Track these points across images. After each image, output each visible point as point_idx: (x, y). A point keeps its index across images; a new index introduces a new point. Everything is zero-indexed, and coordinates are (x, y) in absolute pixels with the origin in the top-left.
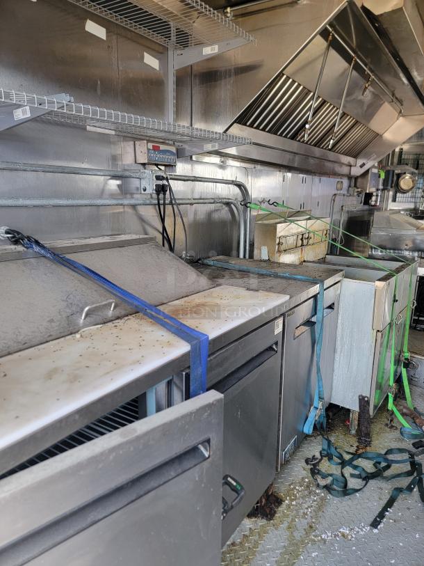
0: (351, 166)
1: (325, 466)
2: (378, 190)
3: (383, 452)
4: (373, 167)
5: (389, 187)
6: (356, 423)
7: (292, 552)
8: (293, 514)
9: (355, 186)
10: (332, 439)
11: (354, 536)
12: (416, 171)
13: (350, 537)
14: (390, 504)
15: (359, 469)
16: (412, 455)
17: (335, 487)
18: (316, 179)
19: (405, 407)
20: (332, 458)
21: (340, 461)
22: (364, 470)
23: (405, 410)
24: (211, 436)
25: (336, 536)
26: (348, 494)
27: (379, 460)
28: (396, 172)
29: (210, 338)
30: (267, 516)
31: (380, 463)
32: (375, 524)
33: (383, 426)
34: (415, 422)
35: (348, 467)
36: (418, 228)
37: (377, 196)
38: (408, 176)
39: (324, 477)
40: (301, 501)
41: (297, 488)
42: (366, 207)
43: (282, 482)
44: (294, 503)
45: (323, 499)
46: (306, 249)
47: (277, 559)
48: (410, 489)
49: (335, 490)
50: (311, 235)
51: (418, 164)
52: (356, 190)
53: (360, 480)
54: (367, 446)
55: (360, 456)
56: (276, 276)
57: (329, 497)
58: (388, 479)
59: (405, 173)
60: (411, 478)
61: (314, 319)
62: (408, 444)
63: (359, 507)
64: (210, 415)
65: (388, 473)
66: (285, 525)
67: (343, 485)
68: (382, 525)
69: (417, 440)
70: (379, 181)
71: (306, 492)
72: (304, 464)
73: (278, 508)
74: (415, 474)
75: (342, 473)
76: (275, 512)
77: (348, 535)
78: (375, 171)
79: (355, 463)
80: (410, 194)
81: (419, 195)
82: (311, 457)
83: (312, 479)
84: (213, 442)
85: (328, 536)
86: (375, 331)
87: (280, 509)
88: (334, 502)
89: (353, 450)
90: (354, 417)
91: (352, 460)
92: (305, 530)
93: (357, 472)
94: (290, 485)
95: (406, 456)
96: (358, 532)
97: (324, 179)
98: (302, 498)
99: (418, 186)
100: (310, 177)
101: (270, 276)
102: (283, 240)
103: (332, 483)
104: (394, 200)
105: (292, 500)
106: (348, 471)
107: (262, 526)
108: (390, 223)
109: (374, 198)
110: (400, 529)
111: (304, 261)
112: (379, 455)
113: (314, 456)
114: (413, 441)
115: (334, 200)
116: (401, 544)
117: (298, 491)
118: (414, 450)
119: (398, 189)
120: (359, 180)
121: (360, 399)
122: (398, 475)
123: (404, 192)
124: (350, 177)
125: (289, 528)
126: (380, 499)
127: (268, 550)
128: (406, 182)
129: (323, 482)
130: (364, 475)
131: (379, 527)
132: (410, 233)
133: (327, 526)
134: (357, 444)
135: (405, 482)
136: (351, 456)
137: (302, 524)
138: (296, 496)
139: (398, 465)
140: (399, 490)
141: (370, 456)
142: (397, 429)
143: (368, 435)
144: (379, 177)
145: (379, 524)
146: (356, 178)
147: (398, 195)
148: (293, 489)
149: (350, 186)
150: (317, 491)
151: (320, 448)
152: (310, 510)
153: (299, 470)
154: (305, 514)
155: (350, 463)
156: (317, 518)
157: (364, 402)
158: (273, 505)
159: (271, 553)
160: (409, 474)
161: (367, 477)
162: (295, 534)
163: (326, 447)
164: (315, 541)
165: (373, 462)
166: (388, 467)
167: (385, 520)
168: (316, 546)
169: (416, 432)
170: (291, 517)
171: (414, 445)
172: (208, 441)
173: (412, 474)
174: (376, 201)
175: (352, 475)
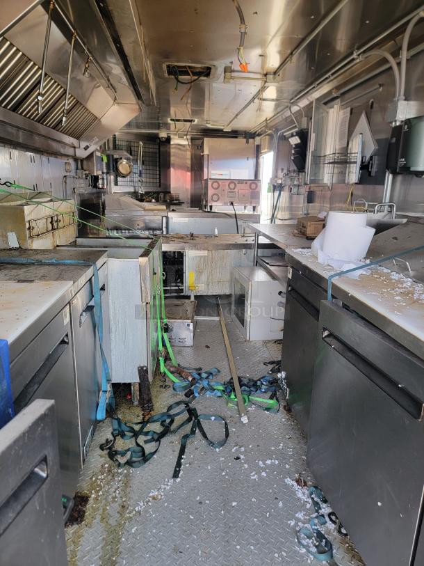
0: (75, 148)
1: (120, 444)
2: (103, 173)
3: (165, 411)
4: (97, 150)
5: (112, 171)
6: (138, 393)
7: (113, 539)
8: (102, 505)
9: (82, 168)
10: (120, 416)
11: (162, 494)
12: (131, 157)
13: (159, 497)
14: (182, 452)
15: (150, 434)
16: (187, 404)
17: (134, 459)
18: (45, 158)
19: (171, 366)
20: (125, 435)
21: (132, 434)
22: (154, 432)
23: (172, 369)
24: (47, 453)
25: (147, 502)
26: (148, 460)
27: (163, 419)
28: (115, 157)
29: (9, 343)
30: (77, 520)
31: (165, 421)
32: (176, 475)
33: (158, 389)
34: (181, 376)
35: (140, 436)
36: (145, 210)
37: (103, 179)
38: (124, 162)
39: (123, 454)
40: (107, 487)
41: (100, 477)
42: (94, 190)
43: (82, 480)
44: (101, 493)
45: (127, 476)
46: (57, 233)
47: (100, 555)
48: (193, 432)
49: (135, 462)
50: (60, 217)
51: (131, 151)
52: (84, 172)
53: (154, 443)
54: (150, 411)
55: (148, 422)
56: (41, 264)
57: (132, 470)
58: (175, 431)
59: (121, 158)
60: (192, 422)
61: (92, 303)
62: (181, 396)
63: (159, 467)
64: (43, 429)
65: (173, 427)
66: (99, 517)
67: (140, 454)
68: (181, 473)
69: (186, 391)
70: (102, 164)
71: (110, 477)
72: (100, 452)
73: (85, 506)
74: (193, 418)
75: (137, 443)
76: (84, 512)
77: (157, 496)
78: (98, 154)
79: (145, 430)
80: (128, 178)
81: (136, 180)
82: (104, 442)
83: (111, 462)
84: (49, 459)
85: (141, 507)
86: (145, 304)
87: (88, 506)
88: (137, 472)
89: (140, 419)
90: (135, 390)
91: (142, 428)
92: (118, 512)
93: (149, 437)
94: (91, 479)
95: (183, 407)
96: (165, 489)
97: (52, 159)
98: (107, 484)
99: (134, 171)
100: (38, 156)
101: (33, 264)
102: (33, 224)
103: (132, 457)
104: (116, 184)
105: (98, 491)
106: (141, 439)
107: (75, 532)
108: (121, 205)
109: (100, 181)
110: (195, 469)
111: (58, 246)
112: (163, 414)
113: (107, 439)
114: (184, 393)
115: (65, 182)
116: (200, 481)
117: (102, 480)
118: (187, 399)
119: (118, 174)
120: (85, 163)
121: (139, 370)
122: (182, 425)
123: (124, 176)
124: (76, 159)
125: (103, 519)
126: (174, 451)
127: (88, 552)
128: (123, 166)
129: (122, 460)
130: (156, 437)
131: (180, 475)
132: (139, 213)
133: (137, 498)
134: (142, 413)
135: (188, 427)
136: (140, 426)
137: (113, 508)
138: (100, 486)
139: (179, 417)
140: (186, 437)
141: (155, 418)
142: (170, 387)
143: (150, 401)
144: (102, 160)
145: (179, 472)
146: (82, 161)
147: (119, 179)
148: (96, 481)
149: (77, 169)
150: (120, 471)
151: (110, 430)
152: (117, 492)
153: (97, 459)
154: (114, 498)
155: (141, 432)
156: (126, 496)
157: (143, 372)
158: (80, 507)
159: (92, 552)
160: (189, 420)
161: (159, 438)
162: (110, 522)
163: (116, 426)
164: (131, 518)
165: (160, 423)
166: (172, 421)
167: (182, 467)
168: (133, 522)
169: (185, 384)
170: (102, 508)
171: (186, 395)
172: (45, 460)
173: (192, 419)
174: (103, 184)
175: (146, 442)
